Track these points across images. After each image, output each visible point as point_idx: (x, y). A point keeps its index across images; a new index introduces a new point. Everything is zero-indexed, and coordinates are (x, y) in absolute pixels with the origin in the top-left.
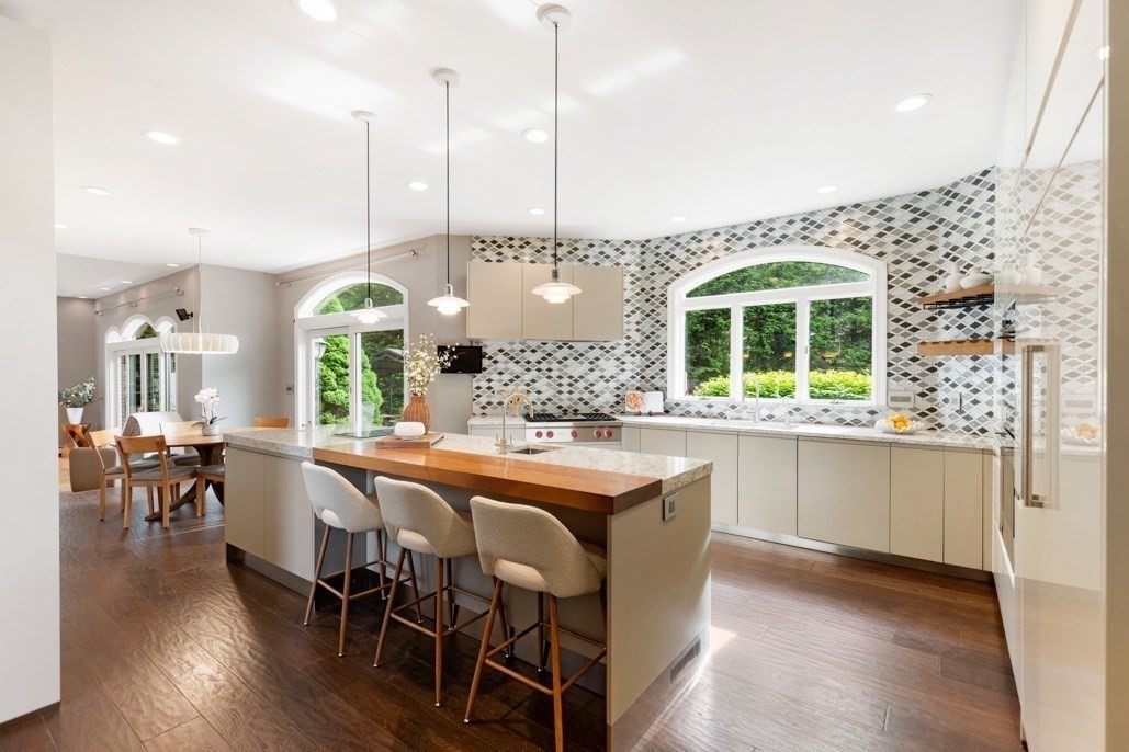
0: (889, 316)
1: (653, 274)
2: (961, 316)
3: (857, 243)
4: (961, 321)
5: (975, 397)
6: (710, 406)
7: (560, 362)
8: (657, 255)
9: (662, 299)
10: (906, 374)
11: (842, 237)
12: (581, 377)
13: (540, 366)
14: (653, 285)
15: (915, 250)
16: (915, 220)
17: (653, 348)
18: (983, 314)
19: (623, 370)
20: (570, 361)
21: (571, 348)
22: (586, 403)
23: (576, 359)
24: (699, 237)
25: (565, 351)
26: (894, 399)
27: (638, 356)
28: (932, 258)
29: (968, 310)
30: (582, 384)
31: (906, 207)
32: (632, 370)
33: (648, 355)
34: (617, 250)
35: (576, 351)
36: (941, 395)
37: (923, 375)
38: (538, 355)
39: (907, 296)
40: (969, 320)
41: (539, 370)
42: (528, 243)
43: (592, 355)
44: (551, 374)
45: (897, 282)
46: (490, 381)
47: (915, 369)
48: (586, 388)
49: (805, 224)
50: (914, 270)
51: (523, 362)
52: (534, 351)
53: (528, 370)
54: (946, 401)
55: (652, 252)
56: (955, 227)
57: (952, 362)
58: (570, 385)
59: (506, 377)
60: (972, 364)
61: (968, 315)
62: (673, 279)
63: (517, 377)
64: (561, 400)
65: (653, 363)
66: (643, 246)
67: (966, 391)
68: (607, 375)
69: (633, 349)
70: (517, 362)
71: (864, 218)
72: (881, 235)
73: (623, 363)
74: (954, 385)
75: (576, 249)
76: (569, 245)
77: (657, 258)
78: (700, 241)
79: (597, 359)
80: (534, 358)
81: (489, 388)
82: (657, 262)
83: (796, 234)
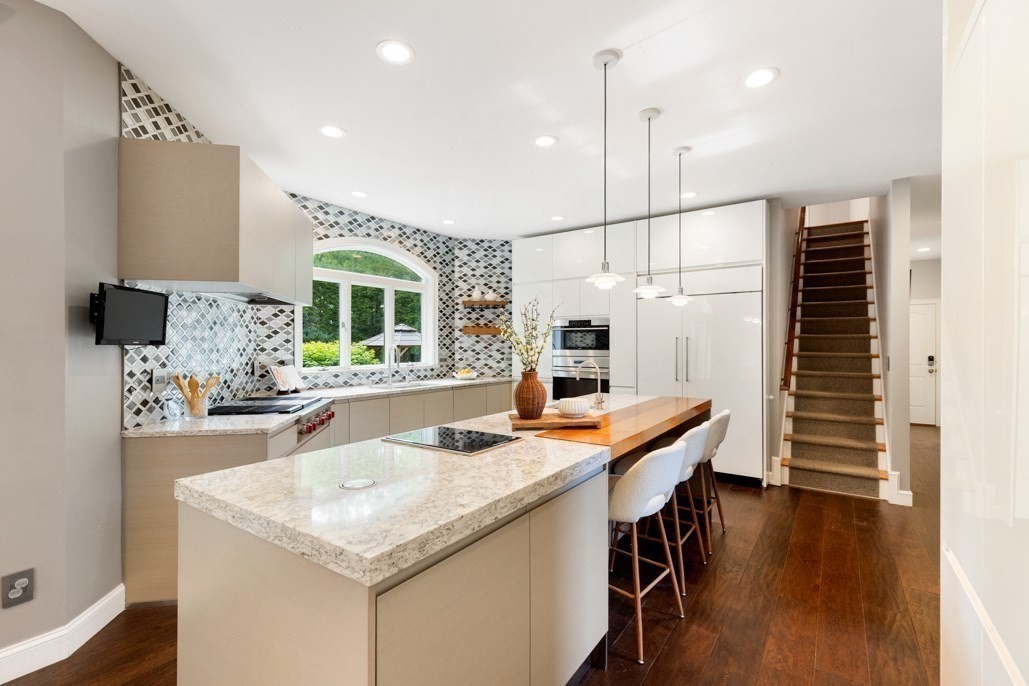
0: (438, 308)
7: (211, 328)
10: (445, 345)
11: (419, 250)
12: (226, 350)
13: (196, 333)
15: (447, 270)
16: (447, 253)
19: (249, 341)
20: (218, 327)
21: (218, 307)
22: (228, 387)
23: (222, 324)
24: (326, 209)
29: (474, 310)
30: (226, 360)
31: (444, 243)
32: (255, 341)
36: (457, 357)
37: (450, 345)
38: (195, 315)
41: (194, 339)
42: (185, 128)
43: (232, 319)
44: (205, 345)
45: (441, 287)
46: (145, 359)
47: (448, 342)
49: (401, 232)
50: (447, 282)
54: (461, 359)
56: (465, 264)
57: (464, 338)
60: (476, 339)
68: (241, 347)
69: (256, 314)
71: (428, 242)
72: (435, 256)
73: (250, 331)
74: (465, 351)
78: (327, 213)
79: (236, 325)
81: (145, 373)
83: (396, 237)
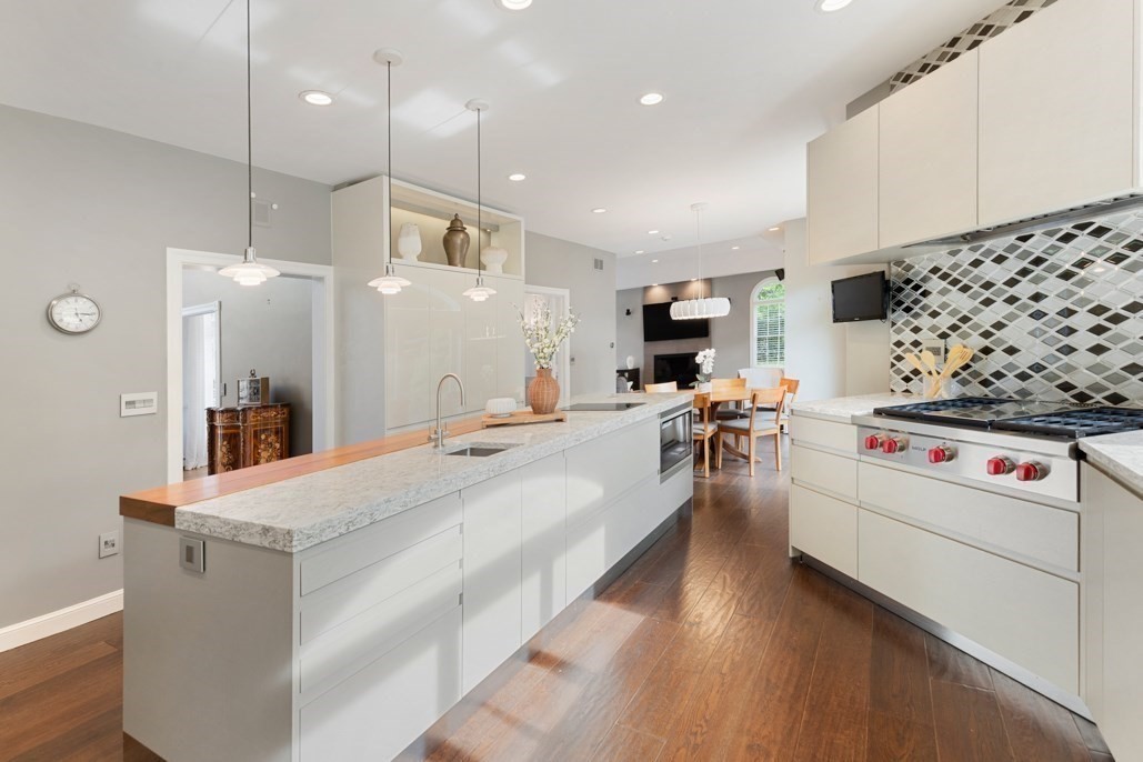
7: (1067, 276)
13: (1016, 290)
20: (1100, 267)
21: (1100, 232)
23: (1118, 259)
25: (1084, 244)
35: (1120, 237)
38: (1013, 265)
41: (1012, 300)
44: (1043, 305)
46: (916, 330)
51: (976, 287)
52: (1000, 260)
53: (988, 302)
58: (1098, 330)
59: (944, 322)
63: (965, 319)
64: (1069, 369)
70: (965, 289)
80: (1000, 274)
81: (916, 344)
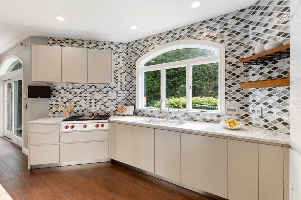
0: (226, 70)
1: (131, 56)
2: (261, 68)
3: (211, 37)
4: (261, 71)
5: (270, 110)
6: (152, 112)
7: (90, 93)
8: (132, 48)
9: (134, 67)
10: (234, 98)
11: (205, 34)
12: (100, 100)
13: (81, 95)
14: (131, 61)
15: (238, 38)
16: (238, 24)
17: (131, 87)
18: (274, 66)
19: (119, 97)
20: (95, 93)
21: (96, 87)
22: (103, 110)
23: (98, 92)
24: (148, 40)
25: (93, 89)
26: (229, 110)
27: (126, 91)
28: (246, 42)
29: (266, 64)
30: (101, 102)
31: (234, 18)
32: (123, 97)
33: (130, 90)
34: (116, 46)
35: (98, 89)
36: (251, 108)
37: (242, 98)
38: (81, 90)
39: (234, 61)
40: (266, 70)
41: (81, 97)
42: (75, 42)
43: (105, 90)
44: (86, 98)
45: (230, 54)
46: (57, 101)
47: (238, 96)
48: (103, 104)
49: (189, 30)
50: (237, 48)
51: (73, 93)
52: (78, 88)
53: (76, 96)
54: (254, 111)
55: (130, 47)
56: (258, 24)
57: (257, 92)
58: (95, 103)
59: (65, 100)
60: (268, 93)
61: (266, 67)
62: (138, 58)
63: (70, 100)
64: (91, 109)
65: (131, 94)
66: (127, 45)
67: (264, 107)
68: (112, 99)
69: (124, 88)
70: (70, 93)
71: (214, 25)
72: (222, 32)
73: (119, 94)
74: (258, 104)
75: (98, 45)
76: (95, 43)
77: (132, 50)
78: (148, 41)
79: (108, 92)
80: (78, 91)
81: (57, 105)
82: (132, 51)
83: (185, 35)
